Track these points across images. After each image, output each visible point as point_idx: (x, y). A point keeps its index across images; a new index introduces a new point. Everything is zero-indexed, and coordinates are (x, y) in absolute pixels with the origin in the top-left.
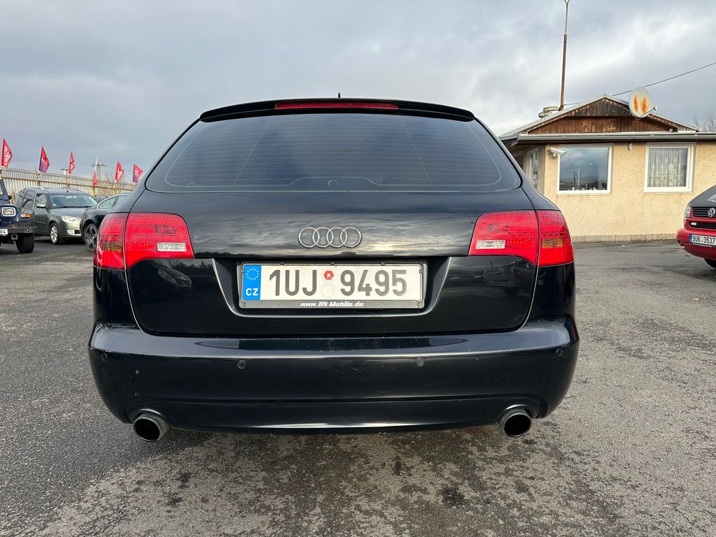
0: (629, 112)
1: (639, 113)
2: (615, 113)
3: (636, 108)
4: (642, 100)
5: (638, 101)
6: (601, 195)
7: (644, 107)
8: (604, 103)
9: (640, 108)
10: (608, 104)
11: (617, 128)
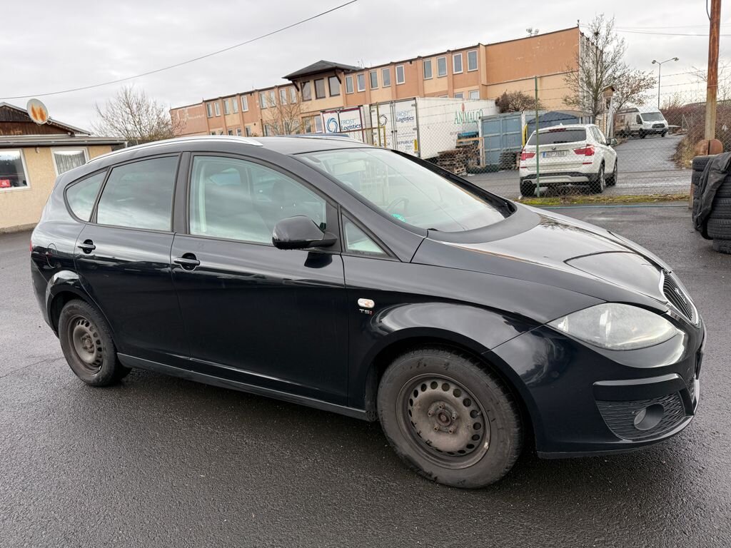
0: (30, 119)
1: (39, 121)
2: (17, 118)
3: (35, 116)
4: (39, 109)
5: (35, 109)
6: (24, 191)
7: (42, 117)
8: (5, 110)
9: (38, 116)
10: (9, 111)
11: (23, 131)
